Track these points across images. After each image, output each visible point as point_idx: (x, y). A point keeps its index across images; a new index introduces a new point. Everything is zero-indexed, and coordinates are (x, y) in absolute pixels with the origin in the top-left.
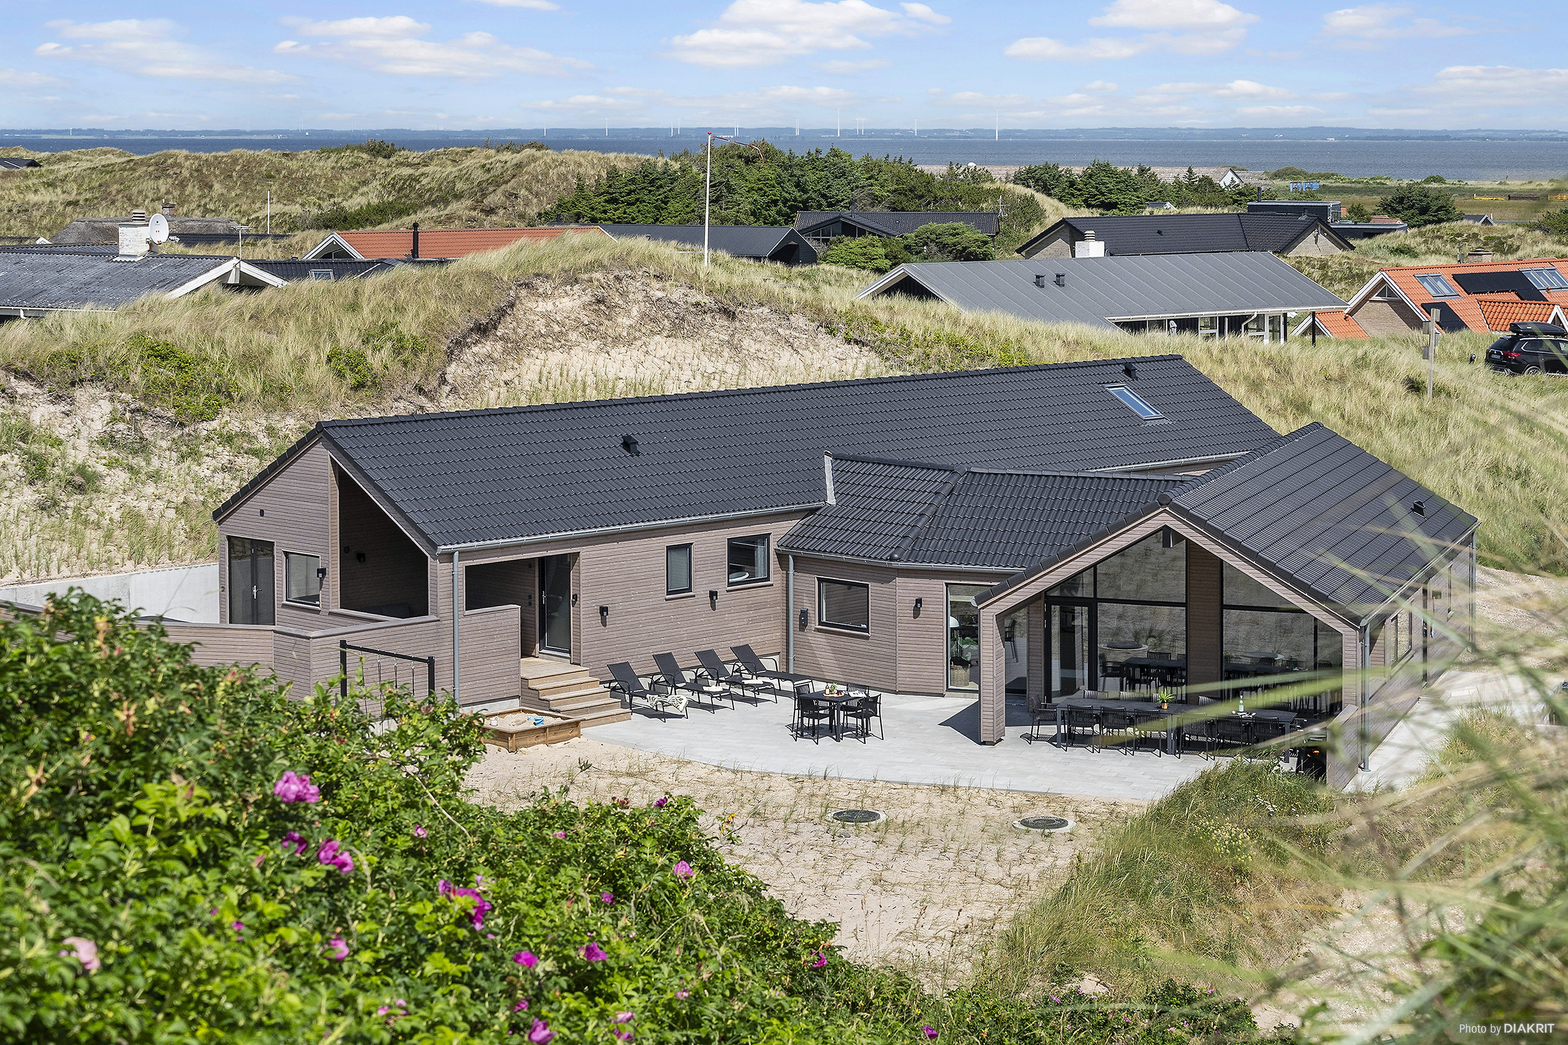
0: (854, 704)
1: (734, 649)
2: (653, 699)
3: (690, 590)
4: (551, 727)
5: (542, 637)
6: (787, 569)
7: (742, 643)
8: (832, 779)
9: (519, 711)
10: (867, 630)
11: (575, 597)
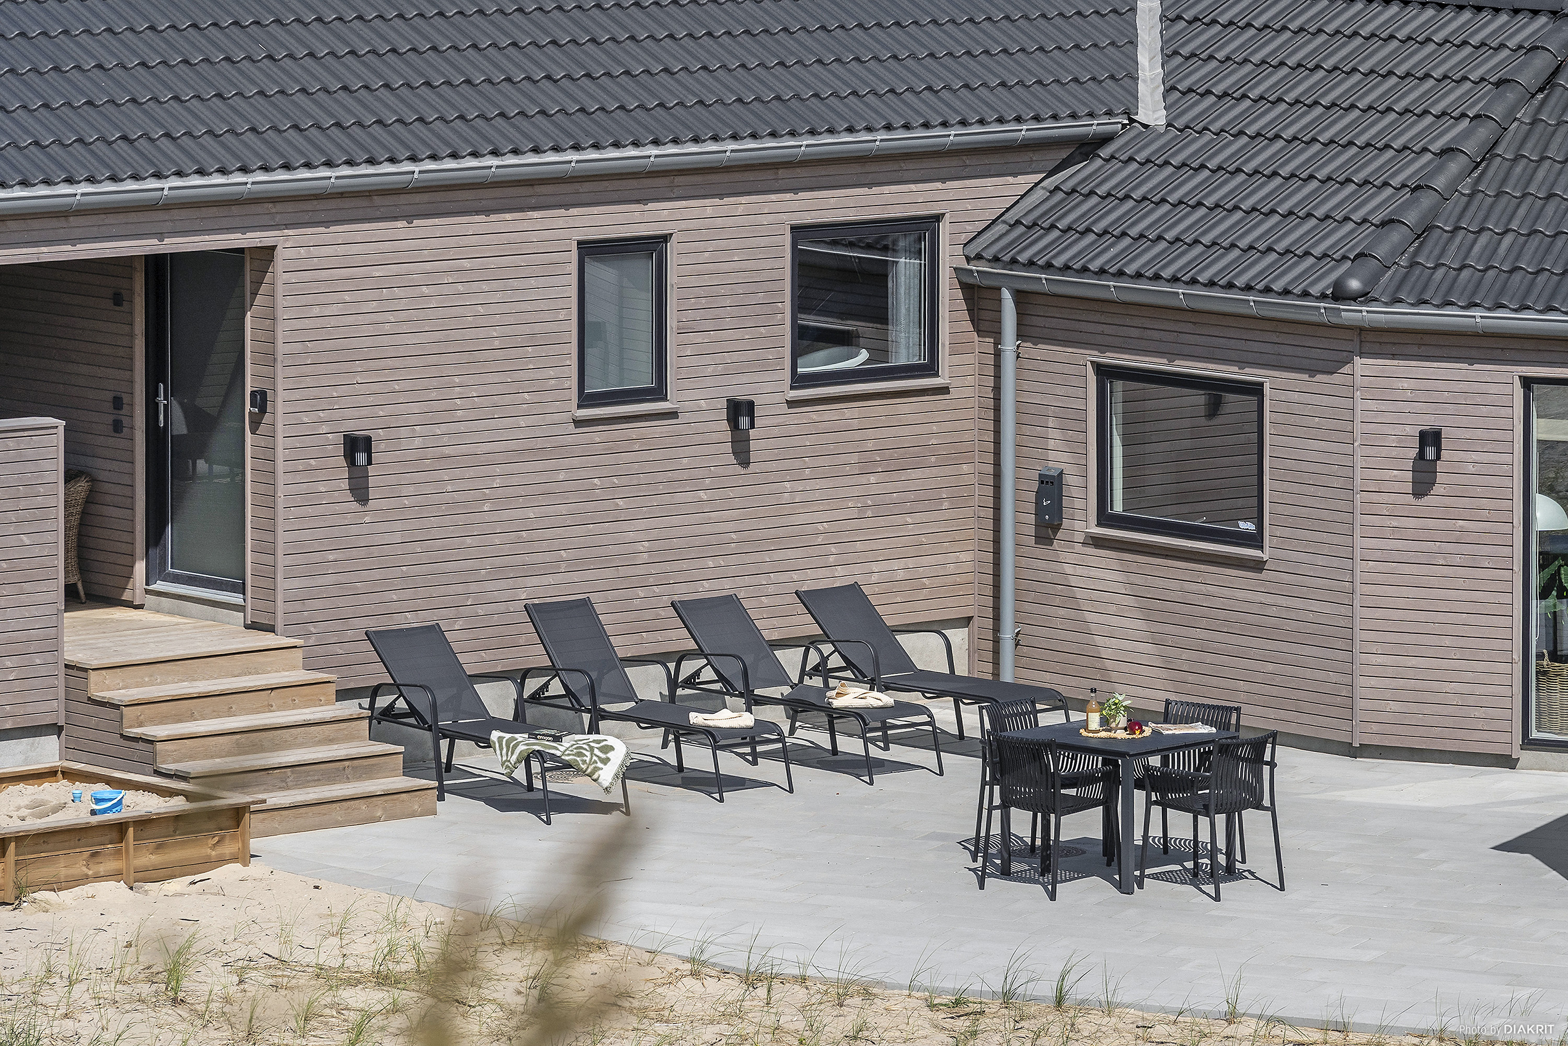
0: (1183, 763)
1: (808, 599)
2: (511, 746)
3: (658, 392)
4: (144, 823)
5: (155, 536)
6: (997, 336)
7: (840, 578)
8: (1083, 1006)
9: (50, 774)
10: (1256, 540)
11: (261, 400)
